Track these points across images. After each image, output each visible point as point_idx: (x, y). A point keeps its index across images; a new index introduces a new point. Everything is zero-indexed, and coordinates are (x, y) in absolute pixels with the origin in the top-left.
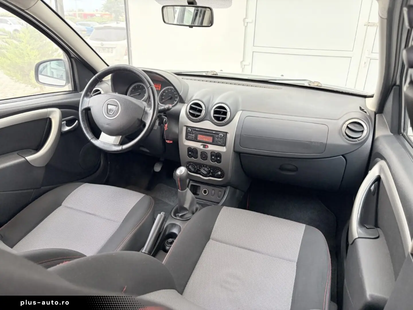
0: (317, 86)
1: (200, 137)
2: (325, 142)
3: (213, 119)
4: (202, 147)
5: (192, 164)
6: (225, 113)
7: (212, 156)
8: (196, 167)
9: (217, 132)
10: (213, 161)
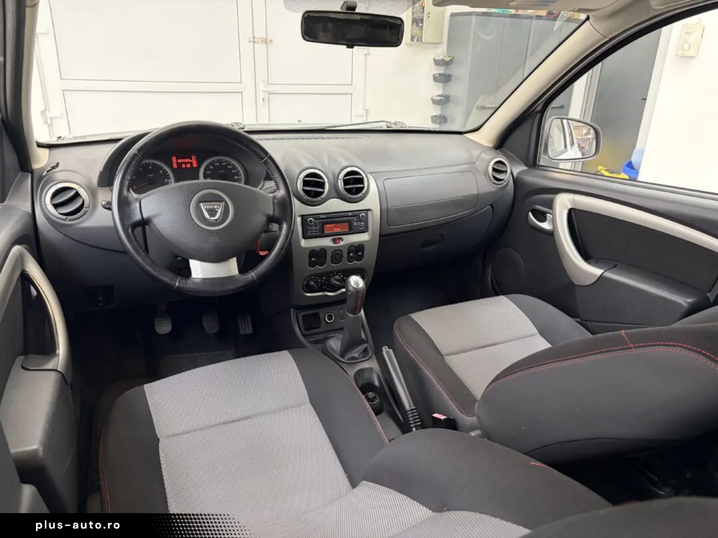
0: (402, 127)
1: (328, 228)
2: (476, 192)
3: (345, 193)
4: (332, 244)
5: (312, 277)
6: (361, 181)
7: (349, 253)
8: (319, 281)
9: (355, 214)
10: (351, 260)
